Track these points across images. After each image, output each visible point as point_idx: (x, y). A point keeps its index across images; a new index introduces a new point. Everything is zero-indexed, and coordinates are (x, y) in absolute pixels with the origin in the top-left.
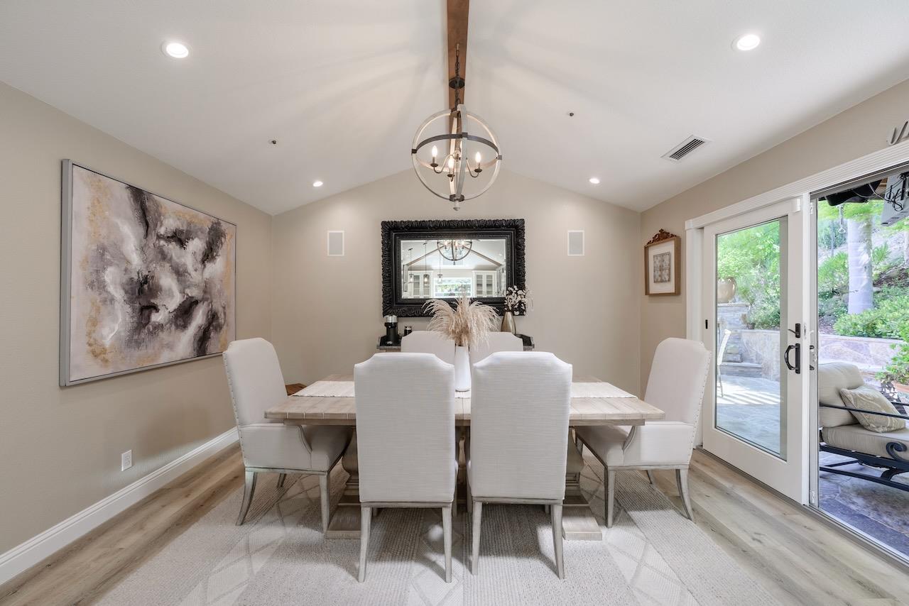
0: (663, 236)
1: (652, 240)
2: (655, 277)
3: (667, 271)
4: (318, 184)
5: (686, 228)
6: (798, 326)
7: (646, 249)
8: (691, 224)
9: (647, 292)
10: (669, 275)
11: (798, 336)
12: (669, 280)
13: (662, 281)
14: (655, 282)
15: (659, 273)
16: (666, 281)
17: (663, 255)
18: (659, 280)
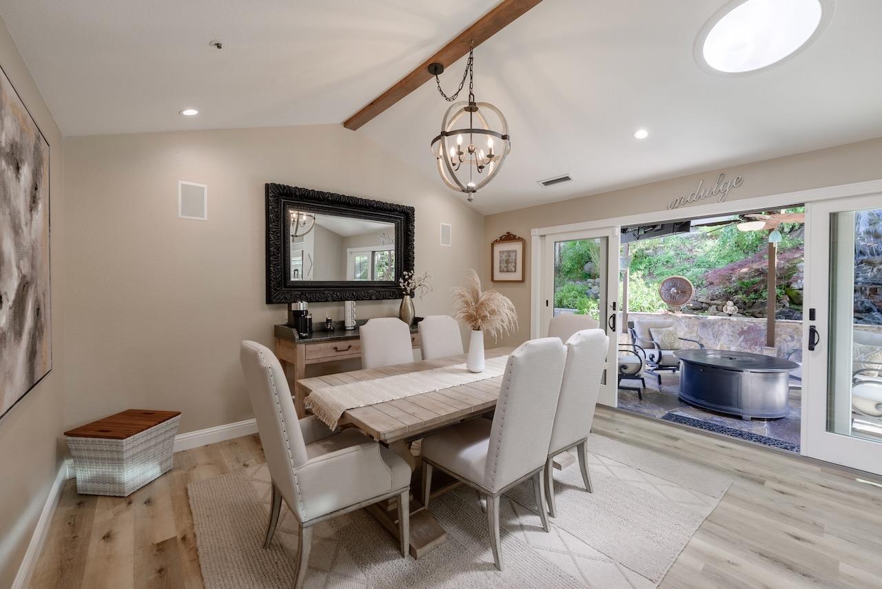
0: (509, 238)
1: (499, 239)
2: (500, 267)
3: (514, 264)
4: (190, 112)
5: (532, 234)
6: (614, 304)
7: (493, 245)
8: (536, 232)
9: (492, 280)
10: (515, 267)
11: (614, 309)
12: (515, 271)
13: (508, 271)
14: (500, 271)
15: (505, 265)
16: (512, 271)
17: (509, 252)
18: (505, 269)
